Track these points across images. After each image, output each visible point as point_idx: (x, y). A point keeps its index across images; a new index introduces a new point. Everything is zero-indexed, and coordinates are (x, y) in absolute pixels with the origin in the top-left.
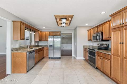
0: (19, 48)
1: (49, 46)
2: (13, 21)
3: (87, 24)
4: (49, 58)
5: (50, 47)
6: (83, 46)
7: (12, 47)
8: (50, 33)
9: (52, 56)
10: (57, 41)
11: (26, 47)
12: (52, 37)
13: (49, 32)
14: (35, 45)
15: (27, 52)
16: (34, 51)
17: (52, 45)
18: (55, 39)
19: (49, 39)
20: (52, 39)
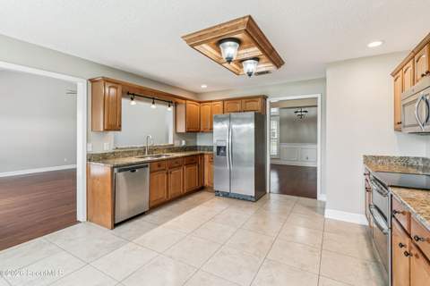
0: (113, 153)
1: (215, 150)
2: (92, 81)
3: (378, 43)
4: (218, 194)
5: (218, 154)
7: (90, 150)
8: (226, 102)
9: (226, 189)
10: (243, 131)
11: (139, 151)
13: (223, 101)
14: (177, 144)
15: (114, 167)
16: (147, 166)
17: (225, 147)
18: (234, 126)
19: (217, 127)
20: (225, 126)
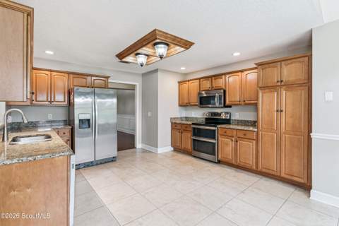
1: (77, 123)
5: (80, 127)
6: (171, 118)
8: (71, 76)
12: (88, 94)
13: (67, 73)
17: (89, 120)
18: (98, 101)
19: (79, 100)
20: (89, 100)
